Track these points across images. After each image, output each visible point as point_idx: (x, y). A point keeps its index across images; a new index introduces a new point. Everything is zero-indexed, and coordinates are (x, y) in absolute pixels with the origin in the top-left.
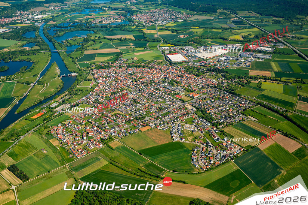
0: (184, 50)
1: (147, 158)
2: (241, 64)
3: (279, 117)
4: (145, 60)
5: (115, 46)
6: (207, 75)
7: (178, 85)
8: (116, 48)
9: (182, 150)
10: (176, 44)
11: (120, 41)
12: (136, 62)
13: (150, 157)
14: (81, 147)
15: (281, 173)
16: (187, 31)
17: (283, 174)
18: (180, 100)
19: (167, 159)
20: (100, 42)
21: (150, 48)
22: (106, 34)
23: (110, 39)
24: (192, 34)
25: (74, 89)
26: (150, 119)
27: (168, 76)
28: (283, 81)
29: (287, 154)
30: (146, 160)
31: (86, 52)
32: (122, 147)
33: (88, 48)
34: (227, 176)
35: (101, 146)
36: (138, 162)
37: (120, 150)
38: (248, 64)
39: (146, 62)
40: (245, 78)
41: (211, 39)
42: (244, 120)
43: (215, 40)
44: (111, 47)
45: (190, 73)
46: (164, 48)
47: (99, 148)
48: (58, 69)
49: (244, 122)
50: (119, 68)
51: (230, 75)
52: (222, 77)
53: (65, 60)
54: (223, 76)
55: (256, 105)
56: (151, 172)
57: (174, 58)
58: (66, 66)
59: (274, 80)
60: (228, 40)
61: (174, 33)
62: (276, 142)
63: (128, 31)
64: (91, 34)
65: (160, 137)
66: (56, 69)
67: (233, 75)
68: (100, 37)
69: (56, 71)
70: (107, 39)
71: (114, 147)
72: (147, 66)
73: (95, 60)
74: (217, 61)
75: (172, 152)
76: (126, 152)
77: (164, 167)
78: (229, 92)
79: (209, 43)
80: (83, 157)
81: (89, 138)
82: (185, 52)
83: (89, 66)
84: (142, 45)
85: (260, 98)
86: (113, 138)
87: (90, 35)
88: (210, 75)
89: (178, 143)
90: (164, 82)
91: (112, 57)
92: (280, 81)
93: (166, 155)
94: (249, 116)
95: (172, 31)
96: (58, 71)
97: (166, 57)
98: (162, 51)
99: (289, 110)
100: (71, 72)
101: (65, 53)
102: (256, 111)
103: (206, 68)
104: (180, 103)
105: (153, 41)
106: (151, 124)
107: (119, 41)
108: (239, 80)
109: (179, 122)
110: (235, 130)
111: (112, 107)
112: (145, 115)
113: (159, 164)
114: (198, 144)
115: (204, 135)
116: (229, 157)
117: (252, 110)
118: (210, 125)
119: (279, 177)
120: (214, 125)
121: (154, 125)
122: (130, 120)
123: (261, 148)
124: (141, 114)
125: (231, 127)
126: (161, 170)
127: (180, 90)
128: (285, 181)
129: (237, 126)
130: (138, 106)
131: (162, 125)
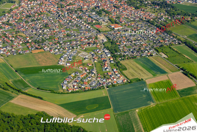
1: (20, 75)
6: (148, 9)
7: (105, 16)
19: (39, 78)
26: (49, 44)
27: (100, 5)
30: (18, 77)
32: (3, 64)
36: (9, 77)
45: (130, 5)
51: (176, 11)
52: (164, 12)
56: (16, 86)
62: (169, 79)
65: (47, 59)
78: (160, 27)
85: (192, 37)
88: (152, 9)
89: (61, 66)
90: (93, 10)
94: (161, 53)
104: (94, 33)
106: (46, 48)
109: (78, 50)
110: (135, 63)
111: (19, 29)
112: (47, 39)
113: (28, 82)
114: (81, 70)
115: (95, 63)
116: (105, 85)
117: (170, 48)
118: (110, 55)
119: (143, 108)
120: (114, 56)
121: (48, 49)
122: (28, 42)
123: (148, 82)
124: (43, 38)
125: (132, 60)
126: (26, 86)
127: (104, 20)
128: (147, 112)
129: (139, 60)
130: (45, 31)
131: (57, 50)
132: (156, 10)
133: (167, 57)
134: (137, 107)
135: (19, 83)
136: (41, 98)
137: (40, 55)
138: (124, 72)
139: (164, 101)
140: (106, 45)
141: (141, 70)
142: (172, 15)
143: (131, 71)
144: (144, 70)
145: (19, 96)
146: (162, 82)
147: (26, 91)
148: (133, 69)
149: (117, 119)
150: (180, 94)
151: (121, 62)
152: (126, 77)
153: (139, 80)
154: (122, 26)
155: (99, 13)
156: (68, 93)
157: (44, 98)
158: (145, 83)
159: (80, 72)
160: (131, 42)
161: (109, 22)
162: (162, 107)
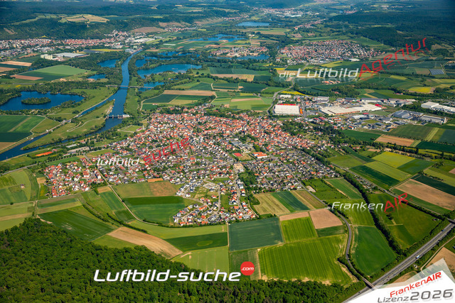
0: (311, 100)
1: (127, 206)
2: (380, 125)
3: (355, 193)
4: (238, 108)
5: (214, 88)
6: (307, 135)
7: (250, 142)
8: (213, 91)
10: (308, 92)
11: (227, 81)
12: (223, 110)
13: (131, 205)
15: (276, 245)
18: (236, 158)
19: (148, 210)
20: (198, 81)
21: (262, 95)
23: (215, 79)
26: (171, 172)
29: (309, 229)
30: (124, 207)
31: (166, 92)
32: (109, 193)
33: (173, 87)
35: (87, 189)
36: (113, 208)
37: (105, 195)
38: (390, 127)
39: (236, 111)
41: (375, 89)
42: (296, 189)
43: (380, 91)
44: (207, 88)
45: (285, 130)
46: (282, 96)
47: (84, 191)
48: (111, 108)
49: (293, 191)
50: (192, 115)
53: (129, 98)
54: (330, 138)
55: (337, 177)
57: (282, 109)
58: (124, 106)
62: (310, 216)
63: (254, 70)
64: (194, 69)
65: (164, 189)
66: (108, 108)
68: (203, 74)
69: (106, 111)
70: (211, 77)
71: (99, 192)
72: (234, 115)
73: (169, 103)
74: (345, 120)
76: (109, 197)
77: (137, 216)
78: (317, 157)
79: (366, 94)
80: (60, 197)
81: (81, 181)
84: (254, 90)
85: (356, 169)
86: (108, 183)
88: (312, 135)
89: (178, 197)
90: (236, 136)
91: (196, 101)
93: (151, 207)
96: (109, 111)
97: (272, 108)
98: (276, 100)
101: (136, 90)
103: (316, 126)
104: (230, 162)
106: (166, 177)
109: (205, 180)
110: (272, 197)
111: (139, 155)
112: (170, 167)
113: (135, 213)
114: (202, 202)
115: (221, 196)
116: (227, 220)
117: (322, 181)
118: (242, 187)
119: (267, 247)
120: (247, 188)
121: (168, 178)
122: (146, 170)
123: (281, 219)
124: (166, 166)
125: (269, 194)
126: (131, 218)
127: (246, 148)
128: (271, 251)
129: (278, 193)
130: (171, 158)
131: (178, 180)
132: (317, 136)
133: (314, 191)
134: (259, 246)
135: (123, 214)
136: (145, 232)
137: (157, 185)
138: (256, 207)
139: (296, 241)
140: (241, 176)
141: (277, 205)
142: (336, 143)
143: (265, 205)
144: (281, 206)
145: (120, 229)
146: (300, 219)
147: (129, 223)
148: (268, 203)
149: (230, 258)
150: (318, 233)
151: (254, 195)
152: (256, 212)
153: (271, 216)
154: (268, 154)
155: (243, 140)
156: (179, 227)
157: (148, 231)
158: (278, 219)
159: (200, 205)
160: (274, 173)
161: (253, 149)
162: (291, 247)
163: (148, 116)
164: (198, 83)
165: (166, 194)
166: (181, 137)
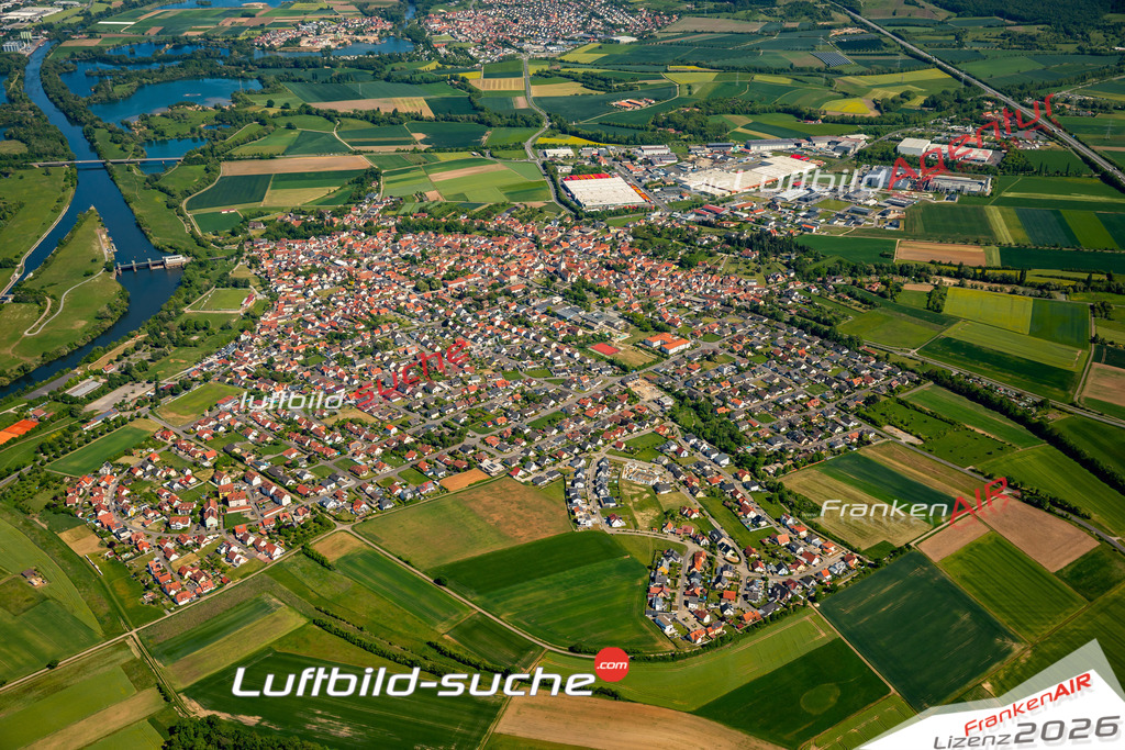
0: (632, 159)
1: (466, 598)
2: (866, 214)
3: (1009, 427)
4: (472, 200)
5: (352, 144)
6: (723, 263)
7: (603, 305)
8: (356, 153)
9: (611, 564)
10: (604, 135)
11: (373, 122)
12: (437, 212)
13: (479, 593)
14: (192, 558)
15: (1011, 656)
16: (649, 82)
17: (1018, 659)
18: (612, 363)
19: (548, 602)
20: (290, 127)
21: (496, 153)
22: (314, 92)
23: (330, 116)
24: (669, 96)
25: (171, 323)
26: (483, 441)
27: (563, 266)
28: (1032, 285)
29: (1036, 577)
30: (463, 607)
31: (228, 169)
32: (364, 556)
33: (236, 152)
34: (789, 667)
35: (278, 552)
36: (428, 615)
37: (359, 567)
38: (891, 216)
39: (476, 210)
40: (877, 274)
41: (746, 113)
42: (869, 443)
43: (763, 119)
44: (332, 147)
45: (655, 255)
46: (551, 152)
47: (269, 561)
48: (104, 236)
49: (867, 452)
50: (363, 235)
51: (817, 260)
52: (783, 268)
53: (135, 200)
54: (787, 265)
55: (918, 383)
56: (481, 655)
57: (593, 192)
58: (138, 225)
59: (995, 282)
60: (816, 119)
61: (594, 92)
62: (992, 529)
63: (408, 82)
64: (249, 93)
65: (522, 512)
66: (95, 237)
67: (830, 262)
68: (286, 106)
69: (97, 248)
70: (318, 113)
71: (331, 558)
72: (482, 224)
73: (265, 203)
74: (769, 206)
75: (569, 574)
76: (380, 575)
77: (534, 634)
78: (809, 328)
79: (739, 130)
80: (203, 599)
81: (230, 524)
82: (639, 169)
83: (238, 227)
84: (465, 142)
85: (935, 352)
86: (331, 519)
87: (248, 97)
88: (735, 262)
89: (594, 536)
90: (547, 289)
91: (336, 188)
92: (1020, 283)
93: (546, 587)
94: (887, 428)
95: (587, 81)
96: (105, 247)
97: (559, 189)
98: (544, 166)
99: (1052, 402)
100: (163, 252)
101: (135, 171)
102: (918, 405)
103: (722, 232)
104: (607, 378)
105: (509, 125)
106: (486, 463)
107: (367, 125)
108: (854, 283)
109: (604, 454)
110: (831, 481)
111: (328, 392)
112: (465, 425)
113: (517, 625)
114: (677, 540)
115: (703, 503)
116: (798, 591)
117: (902, 403)
118: (727, 461)
120: (744, 464)
121: (499, 466)
122: (403, 446)
124: (448, 421)
125: (814, 471)
127: (610, 324)
129: (837, 465)
130: (437, 389)
131: (533, 467)
132: (753, 265)
133: (919, 442)
134: (974, 672)
136: (612, 695)
137: (485, 498)
140: (682, 421)
142: (814, 277)
150: (1076, 589)
151: (783, 484)
152: (844, 544)
154: (683, 337)
155: (576, 298)
156: (696, 653)
158: (925, 559)
159: (680, 550)
160: (759, 396)
163: (239, 253)
164: (294, 134)
165: (542, 528)
166: (399, 310)
